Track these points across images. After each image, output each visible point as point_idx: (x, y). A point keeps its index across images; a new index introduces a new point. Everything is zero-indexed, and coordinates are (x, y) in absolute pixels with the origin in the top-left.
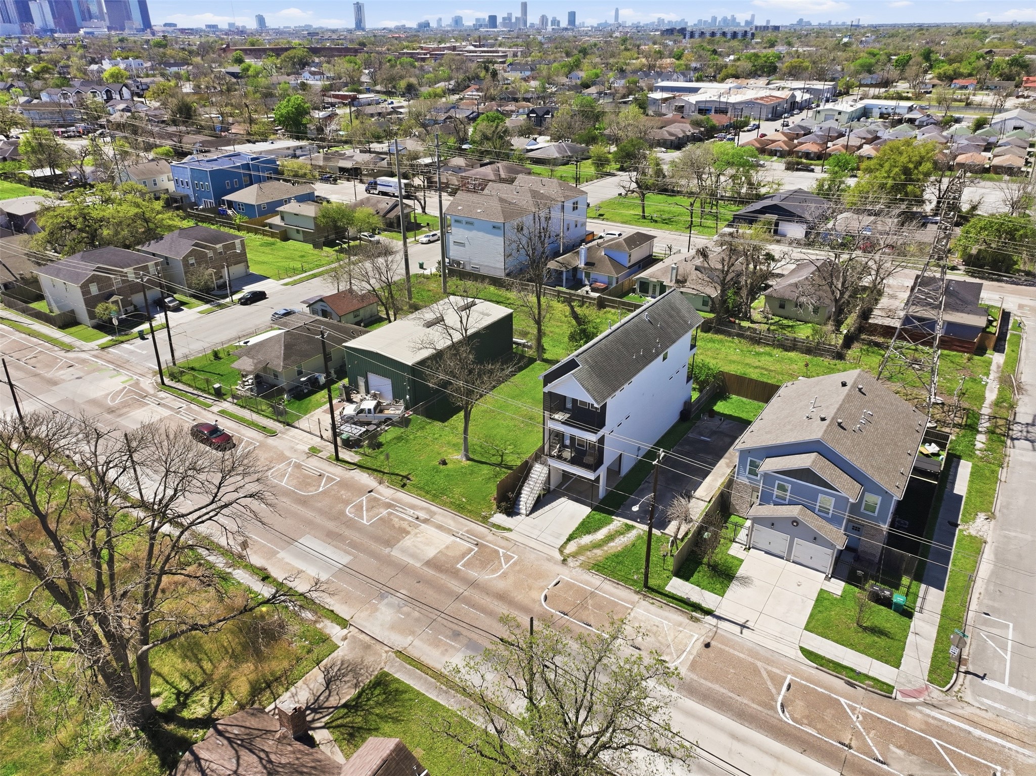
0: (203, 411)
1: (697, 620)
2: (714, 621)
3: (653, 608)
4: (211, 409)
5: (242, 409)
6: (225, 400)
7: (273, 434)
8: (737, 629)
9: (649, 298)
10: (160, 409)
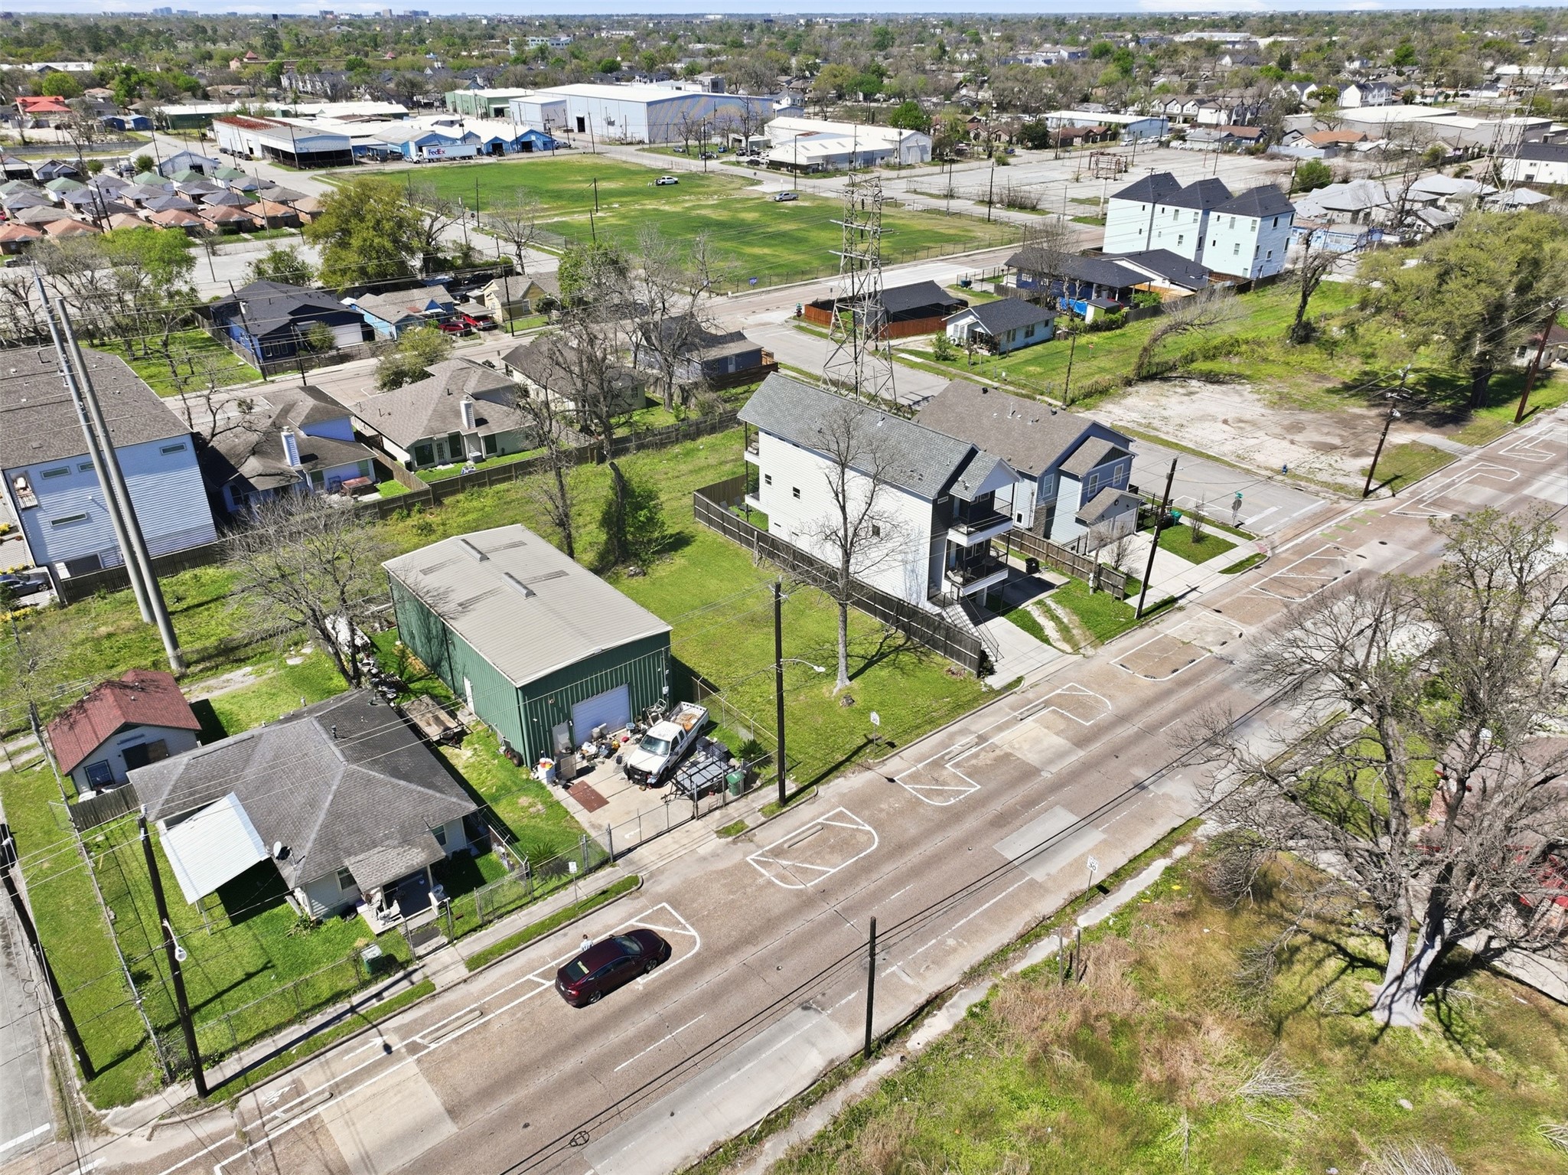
0: (443, 1000)
1: (1182, 608)
2: (1185, 601)
4: (442, 982)
6: (420, 958)
7: (635, 883)
8: (1197, 593)
9: (440, 467)
10: (362, 1089)
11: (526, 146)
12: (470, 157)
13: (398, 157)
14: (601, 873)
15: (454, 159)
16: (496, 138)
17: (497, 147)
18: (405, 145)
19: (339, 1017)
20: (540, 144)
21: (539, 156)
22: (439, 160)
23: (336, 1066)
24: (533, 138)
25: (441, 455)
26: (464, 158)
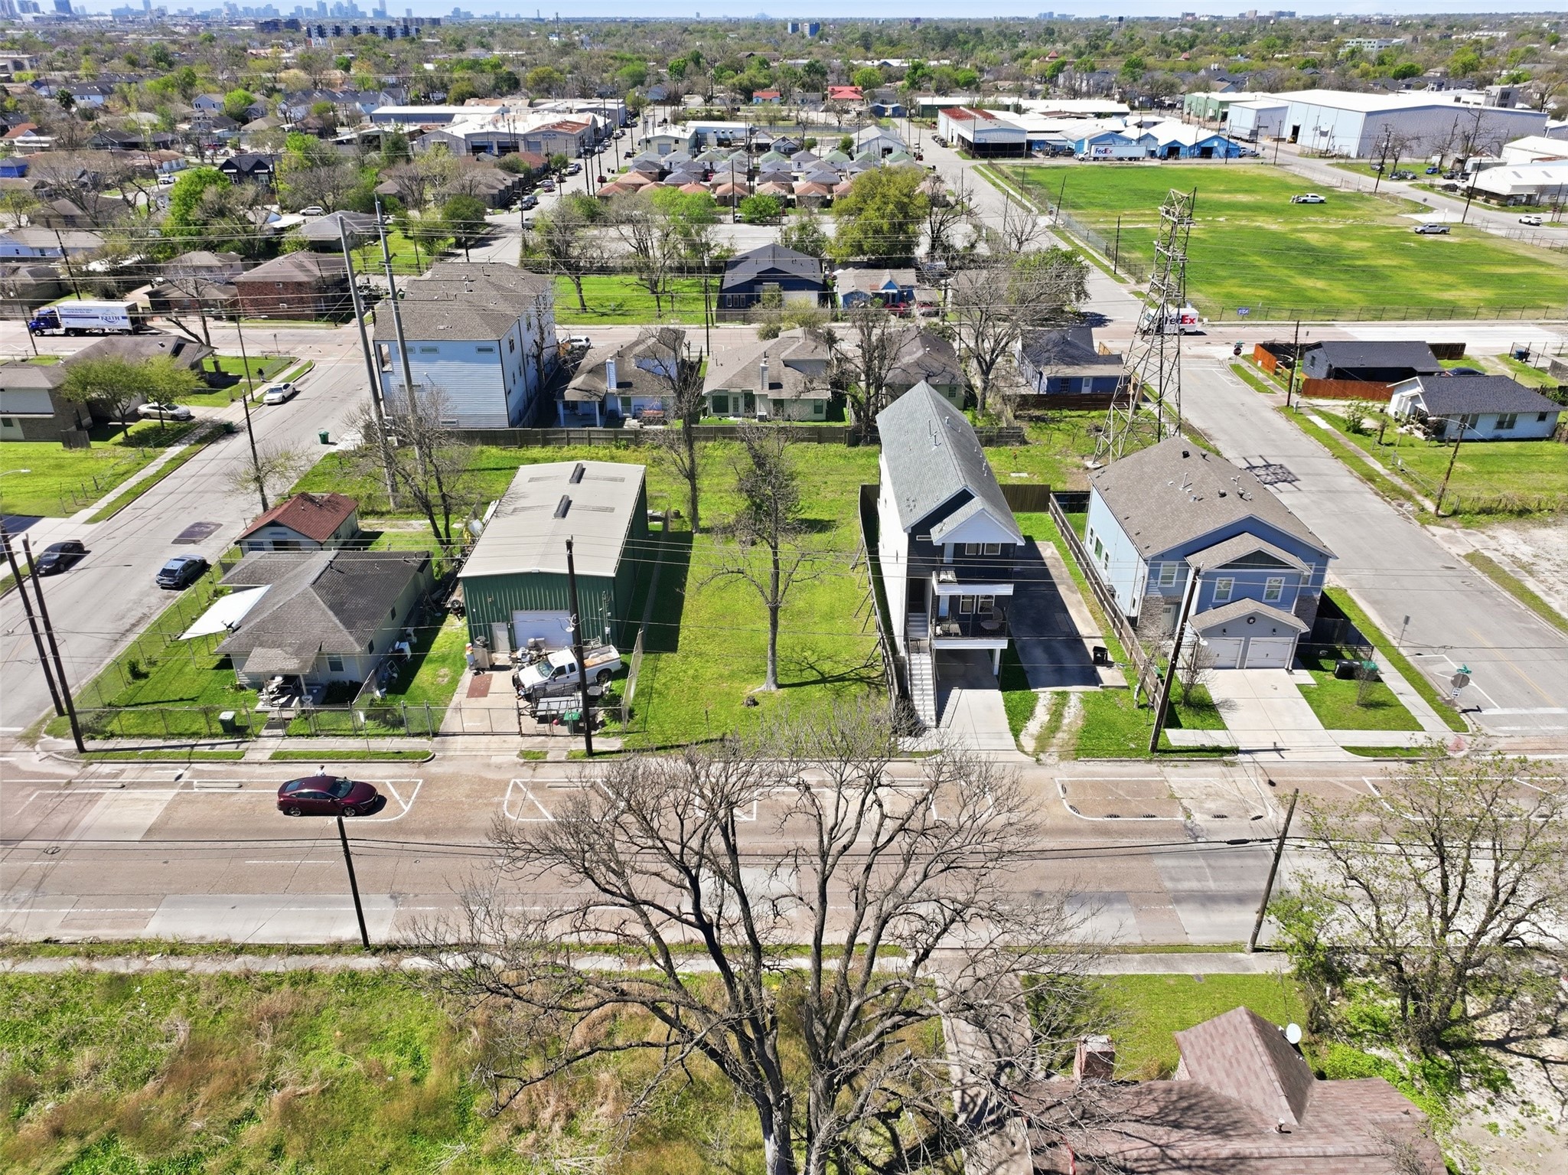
0: (235, 768)
1: (1233, 764)
2: (1247, 757)
3: (1182, 771)
4: (249, 757)
5: (314, 739)
6: (258, 736)
7: (426, 757)
8: (1275, 756)
9: (732, 418)
10: (137, 793)
11: (1206, 152)
12: (1136, 159)
13: (1070, 153)
14: (417, 740)
15: (1121, 159)
16: (1175, 142)
17: (1173, 150)
18: (1081, 142)
19: (181, 747)
20: (1222, 150)
21: (1215, 163)
22: (1105, 159)
23: (147, 774)
24: (1216, 144)
25: (736, 408)
26: (1130, 159)
